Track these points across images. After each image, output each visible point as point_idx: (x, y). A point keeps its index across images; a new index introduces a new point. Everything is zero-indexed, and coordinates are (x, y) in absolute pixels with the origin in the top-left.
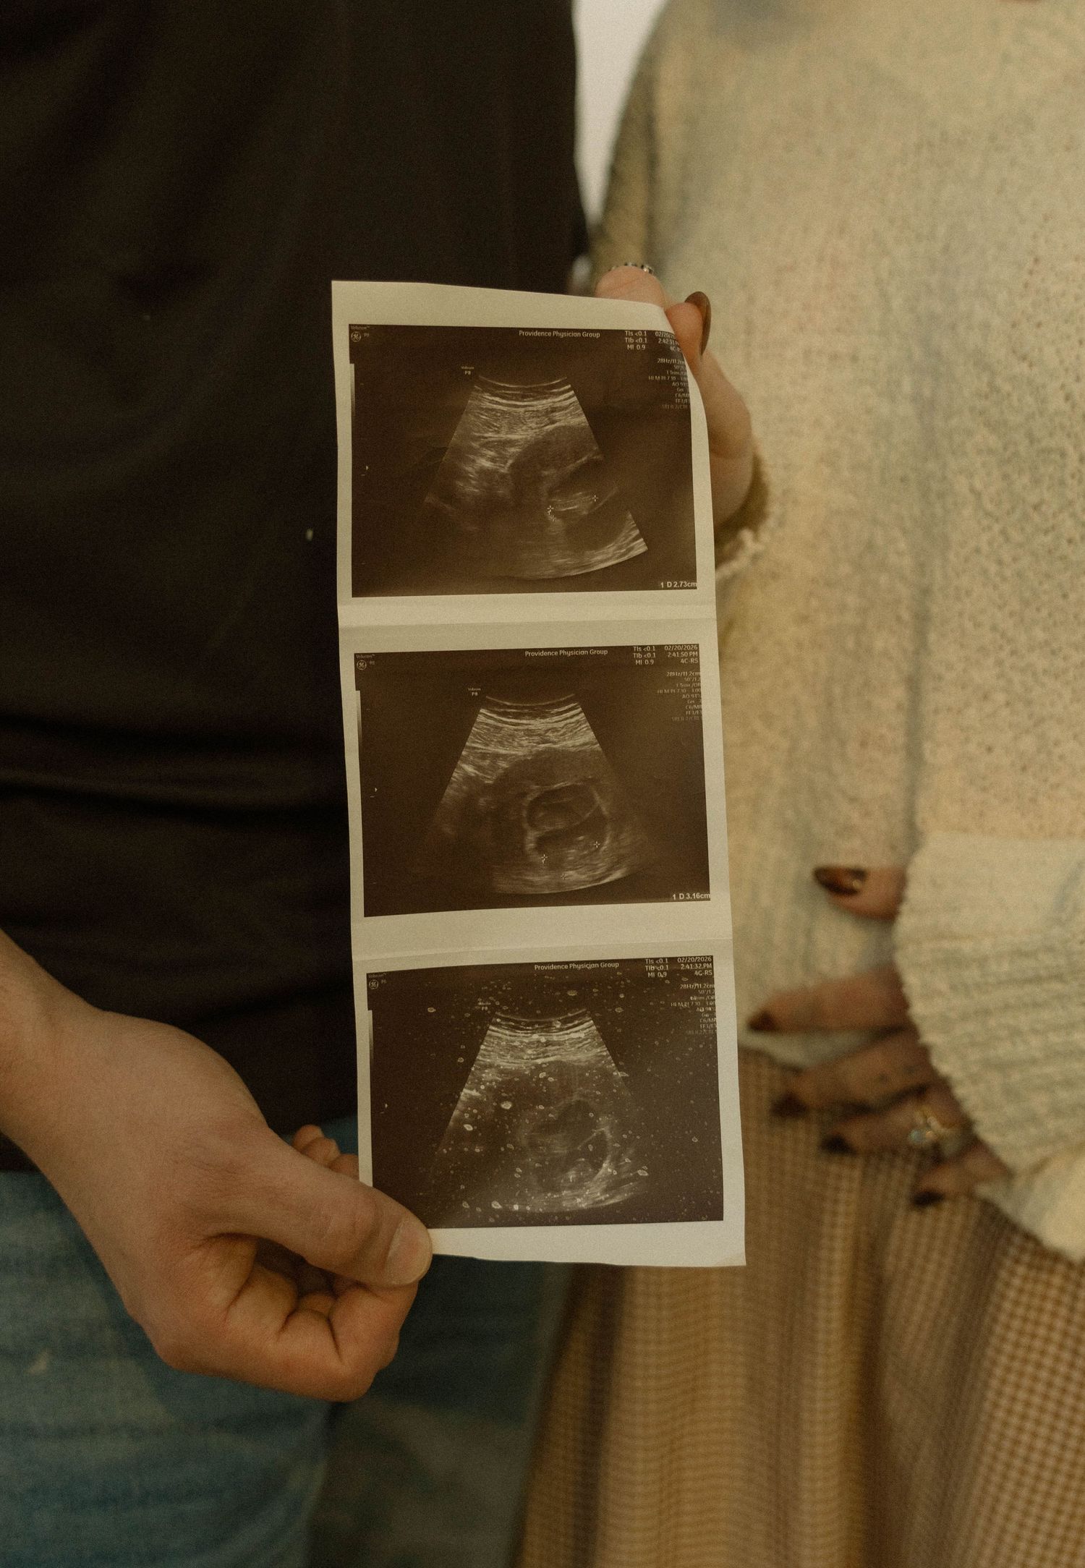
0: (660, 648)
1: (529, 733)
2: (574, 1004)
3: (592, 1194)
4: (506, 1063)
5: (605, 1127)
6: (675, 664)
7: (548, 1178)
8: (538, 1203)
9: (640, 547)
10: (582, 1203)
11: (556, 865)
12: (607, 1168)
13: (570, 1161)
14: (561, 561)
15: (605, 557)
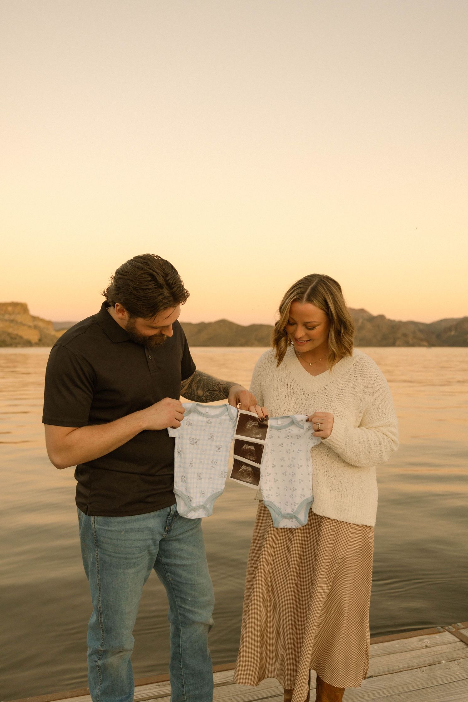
1: (249, 447)
2: (250, 467)
3: (248, 481)
4: (244, 469)
5: (251, 475)
6: (262, 445)
7: (246, 477)
8: (244, 480)
9: (261, 436)
11: (250, 457)
13: (248, 477)
14: (254, 436)
15: (258, 436)
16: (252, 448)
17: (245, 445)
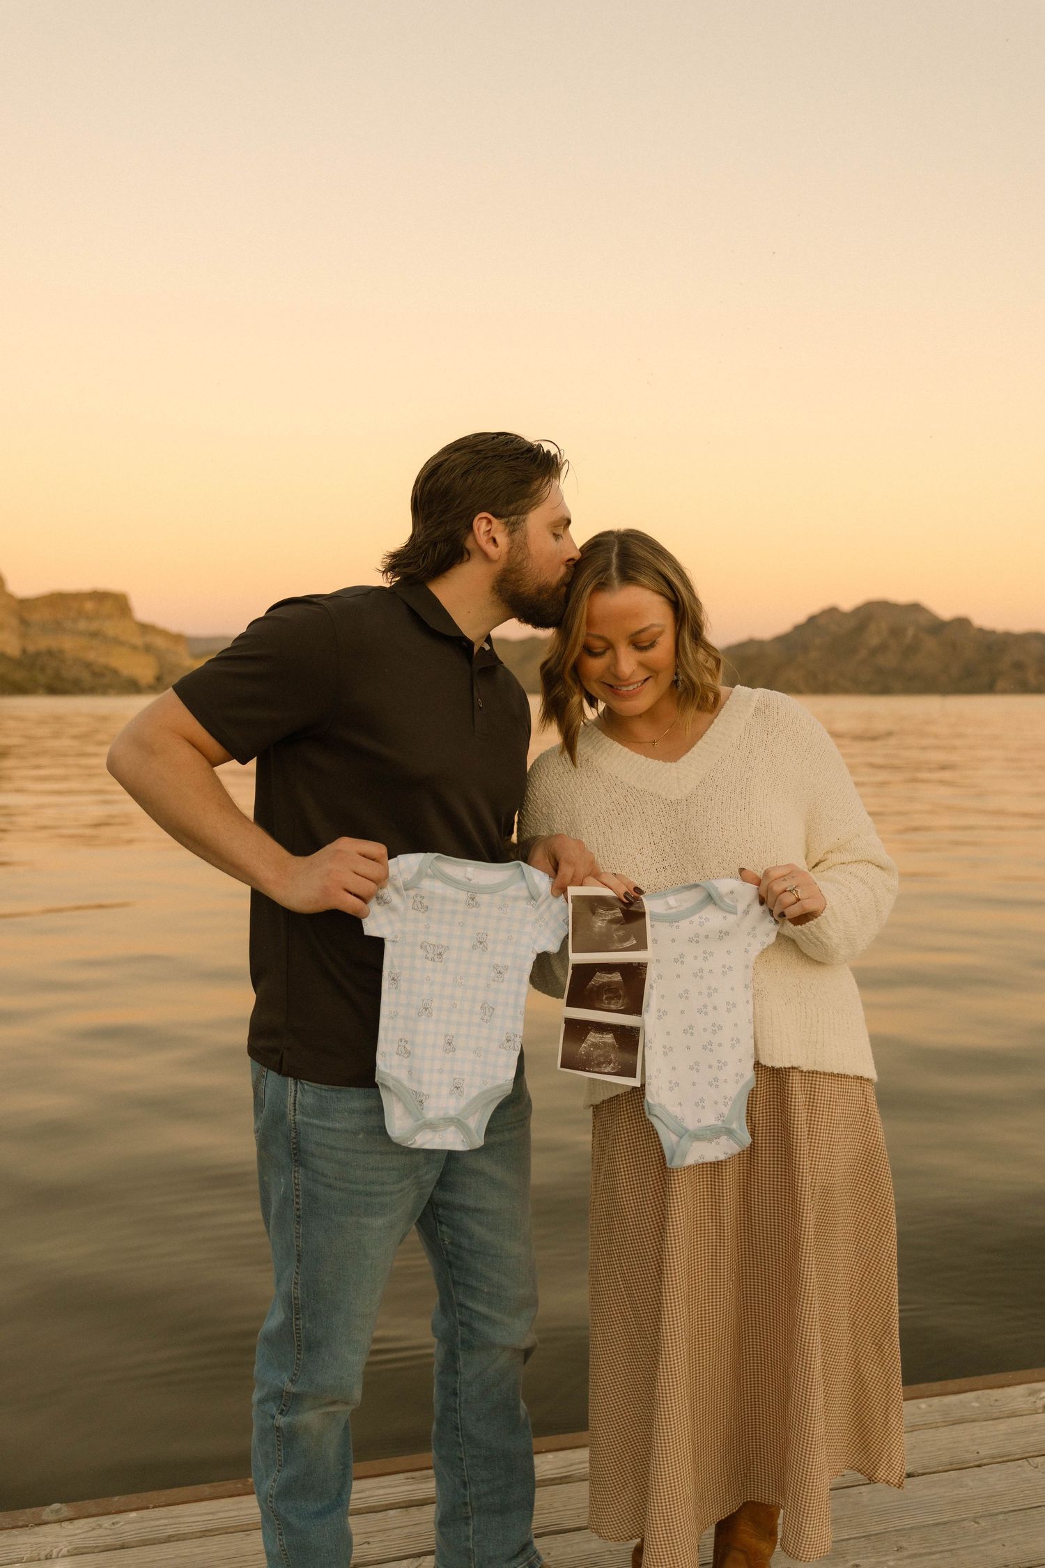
0: (639, 963)
1: (607, 977)
2: (610, 1030)
3: (609, 1069)
4: (593, 1040)
5: (613, 1056)
6: (642, 966)
8: (597, 1070)
9: (635, 944)
10: (606, 1071)
11: (609, 1003)
12: (612, 1065)
13: (604, 1063)
14: (616, 946)
15: (627, 944)
16: (617, 977)
17: (598, 973)
